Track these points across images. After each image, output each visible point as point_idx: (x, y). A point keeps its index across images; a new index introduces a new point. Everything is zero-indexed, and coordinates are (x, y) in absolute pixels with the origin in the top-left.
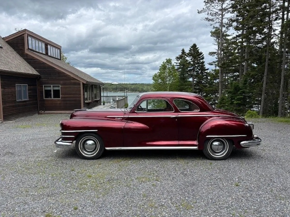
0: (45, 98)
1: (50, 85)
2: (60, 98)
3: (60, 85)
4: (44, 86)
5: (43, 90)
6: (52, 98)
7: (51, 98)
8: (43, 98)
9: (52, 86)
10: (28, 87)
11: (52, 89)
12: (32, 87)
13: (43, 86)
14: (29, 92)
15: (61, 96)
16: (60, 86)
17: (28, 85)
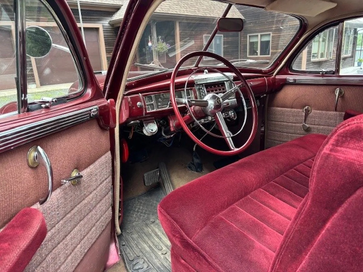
0: (249, 55)
1: (257, 34)
2: (269, 54)
3: (271, 33)
4: (250, 36)
5: (247, 42)
6: (259, 56)
7: (257, 55)
8: (247, 55)
9: (259, 34)
10: (224, 39)
11: (258, 40)
12: (230, 38)
13: (247, 36)
14: (225, 46)
15: (271, 51)
16: (271, 35)
17: (224, 35)
